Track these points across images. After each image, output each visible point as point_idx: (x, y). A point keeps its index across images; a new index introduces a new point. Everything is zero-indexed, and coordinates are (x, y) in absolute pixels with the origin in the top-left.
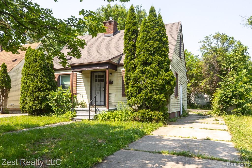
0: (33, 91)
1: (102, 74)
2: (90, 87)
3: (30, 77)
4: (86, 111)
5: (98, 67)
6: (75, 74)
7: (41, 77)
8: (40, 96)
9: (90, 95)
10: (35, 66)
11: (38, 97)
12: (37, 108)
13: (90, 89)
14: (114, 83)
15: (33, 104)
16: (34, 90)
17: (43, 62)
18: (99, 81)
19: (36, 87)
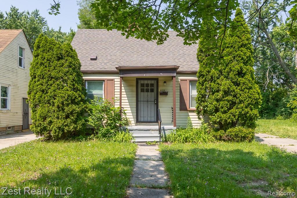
0: (63, 104)
1: (153, 82)
2: (135, 99)
3: (54, 82)
4: (144, 130)
5: (161, 74)
6: (113, 80)
7: (72, 82)
8: (75, 111)
9: (135, 109)
10: (61, 64)
11: (72, 113)
12: (70, 130)
13: (135, 101)
14: (170, 94)
15: (64, 123)
16: (65, 102)
17: (73, 60)
18: (147, 91)
19: (68, 98)
